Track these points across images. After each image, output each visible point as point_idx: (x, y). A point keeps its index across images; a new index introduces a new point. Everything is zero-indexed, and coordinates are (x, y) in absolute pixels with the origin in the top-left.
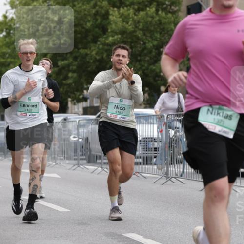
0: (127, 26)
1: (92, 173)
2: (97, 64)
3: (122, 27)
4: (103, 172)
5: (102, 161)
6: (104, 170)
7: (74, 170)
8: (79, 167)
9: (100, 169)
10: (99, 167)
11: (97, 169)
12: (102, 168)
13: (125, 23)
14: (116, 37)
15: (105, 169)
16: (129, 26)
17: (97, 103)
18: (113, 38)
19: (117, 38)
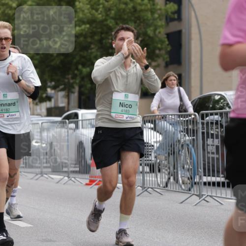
0: (96, 14)
1: (58, 183)
2: (62, 57)
3: (90, 16)
4: (71, 182)
5: (68, 169)
6: (71, 179)
7: (37, 179)
8: (42, 176)
9: (66, 178)
10: (65, 176)
11: (63, 178)
12: (69, 177)
13: (94, 11)
14: (83, 27)
15: (73, 179)
16: (99, 14)
17: (62, 103)
18: (80, 28)
19: (85, 28)
